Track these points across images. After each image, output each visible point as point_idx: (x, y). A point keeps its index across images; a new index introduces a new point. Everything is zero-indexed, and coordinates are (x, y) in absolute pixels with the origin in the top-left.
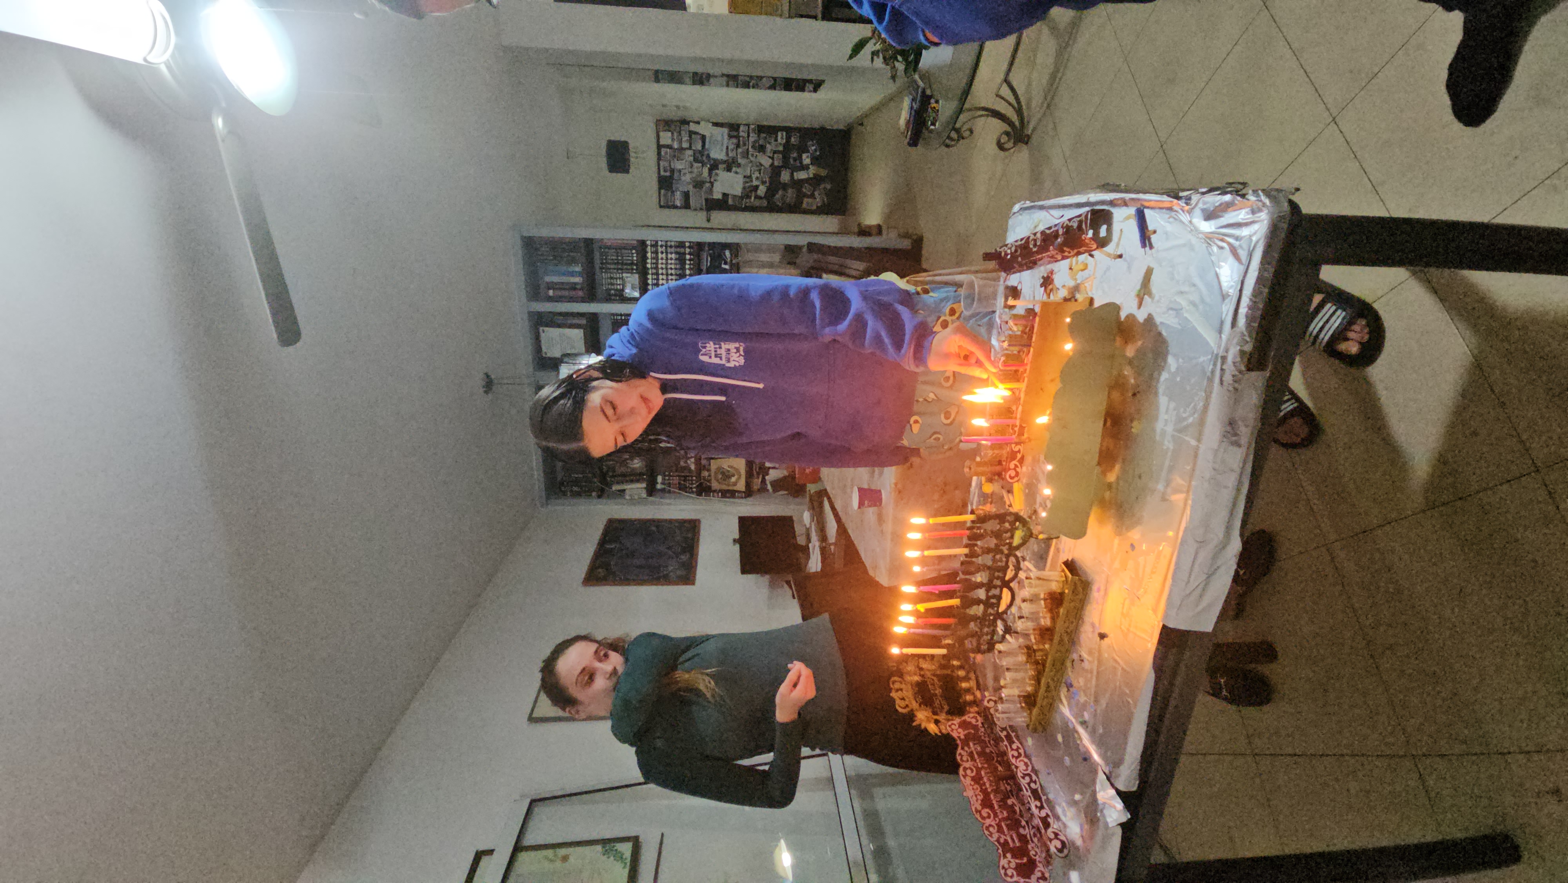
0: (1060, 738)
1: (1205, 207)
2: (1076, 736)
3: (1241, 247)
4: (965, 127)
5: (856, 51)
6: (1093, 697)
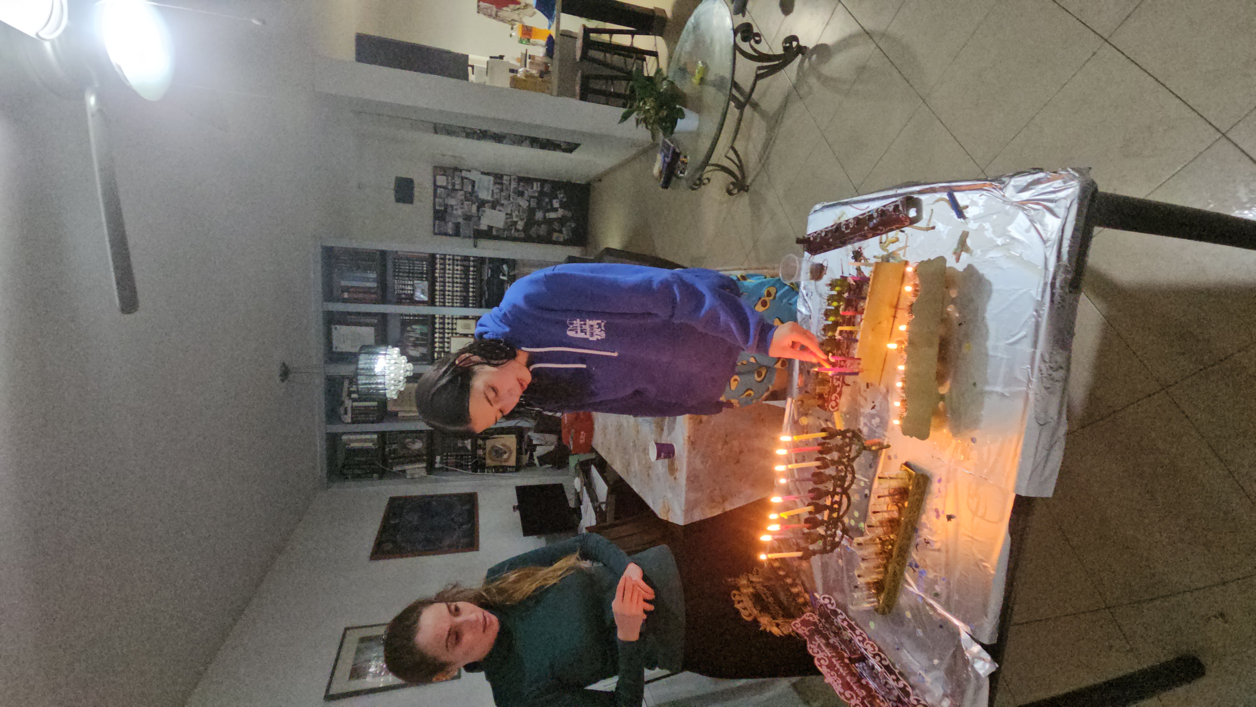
1: (1017, 184)
2: (928, 608)
3: (1057, 206)
4: (705, 176)
5: (625, 117)
6: (943, 571)
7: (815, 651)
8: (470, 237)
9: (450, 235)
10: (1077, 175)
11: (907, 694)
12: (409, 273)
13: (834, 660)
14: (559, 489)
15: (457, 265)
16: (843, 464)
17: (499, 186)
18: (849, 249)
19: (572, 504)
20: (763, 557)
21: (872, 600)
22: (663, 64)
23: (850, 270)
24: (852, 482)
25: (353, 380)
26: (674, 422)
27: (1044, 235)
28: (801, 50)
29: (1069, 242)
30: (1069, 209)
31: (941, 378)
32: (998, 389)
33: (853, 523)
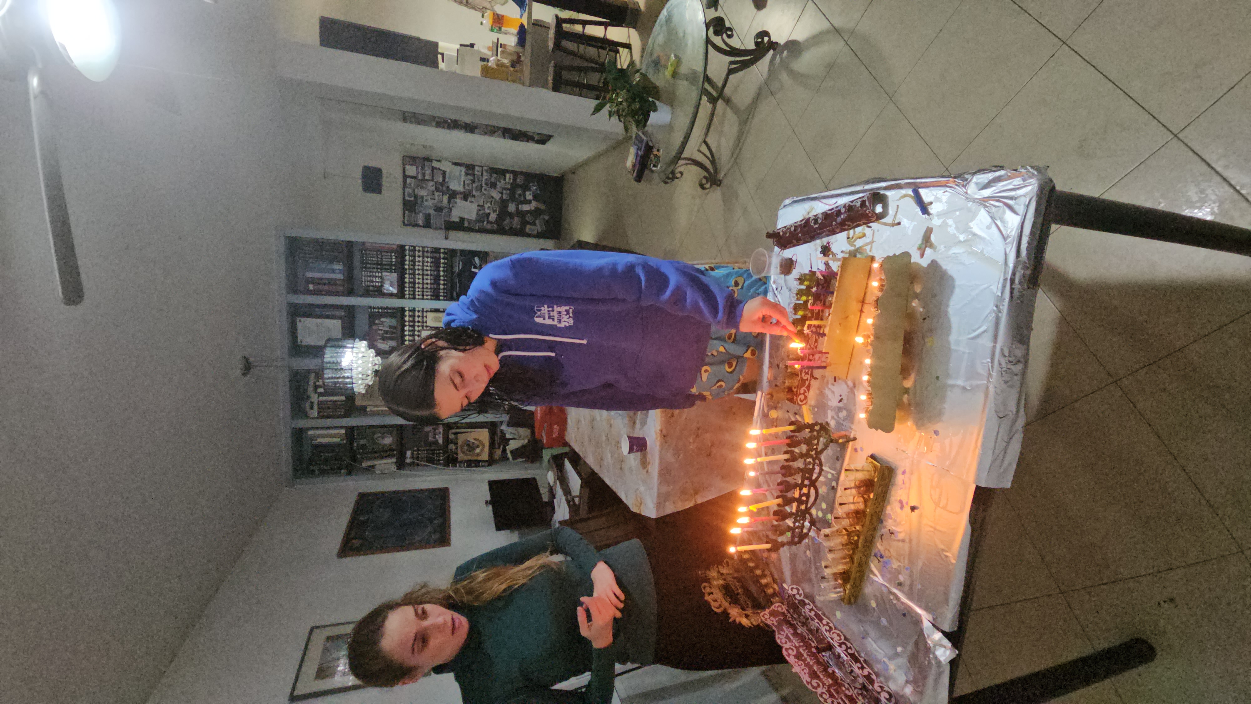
0: (873, 604)
1: (979, 181)
2: (892, 597)
3: (1016, 203)
4: (677, 171)
5: (598, 109)
6: (906, 562)
7: (784, 641)
8: (441, 229)
9: (421, 226)
10: (1036, 173)
11: (872, 682)
12: (377, 264)
13: (801, 650)
14: (530, 484)
15: (427, 257)
16: (811, 457)
17: (471, 177)
18: (818, 243)
19: (545, 498)
20: (732, 550)
21: (838, 590)
22: (637, 57)
23: (819, 265)
24: (820, 474)
25: (319, 374)
26: (647, 416)
27: (1004, 232)
28: (773, 45)
29: (1027, 238)
30: (1028, 206)
31: (905, 372)
32: (960, 382)
33: (820, 514)
